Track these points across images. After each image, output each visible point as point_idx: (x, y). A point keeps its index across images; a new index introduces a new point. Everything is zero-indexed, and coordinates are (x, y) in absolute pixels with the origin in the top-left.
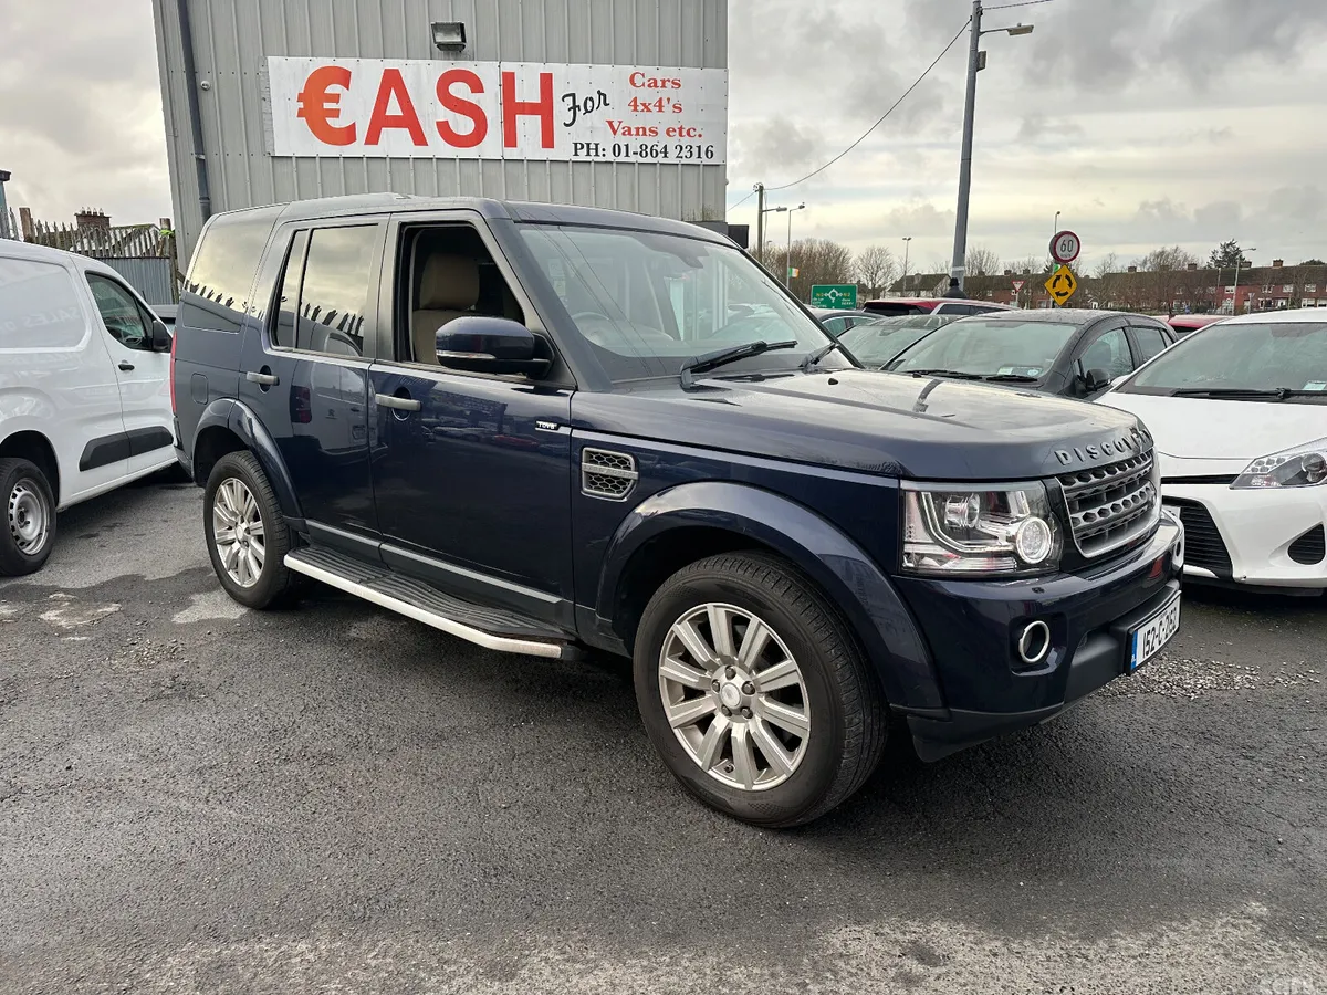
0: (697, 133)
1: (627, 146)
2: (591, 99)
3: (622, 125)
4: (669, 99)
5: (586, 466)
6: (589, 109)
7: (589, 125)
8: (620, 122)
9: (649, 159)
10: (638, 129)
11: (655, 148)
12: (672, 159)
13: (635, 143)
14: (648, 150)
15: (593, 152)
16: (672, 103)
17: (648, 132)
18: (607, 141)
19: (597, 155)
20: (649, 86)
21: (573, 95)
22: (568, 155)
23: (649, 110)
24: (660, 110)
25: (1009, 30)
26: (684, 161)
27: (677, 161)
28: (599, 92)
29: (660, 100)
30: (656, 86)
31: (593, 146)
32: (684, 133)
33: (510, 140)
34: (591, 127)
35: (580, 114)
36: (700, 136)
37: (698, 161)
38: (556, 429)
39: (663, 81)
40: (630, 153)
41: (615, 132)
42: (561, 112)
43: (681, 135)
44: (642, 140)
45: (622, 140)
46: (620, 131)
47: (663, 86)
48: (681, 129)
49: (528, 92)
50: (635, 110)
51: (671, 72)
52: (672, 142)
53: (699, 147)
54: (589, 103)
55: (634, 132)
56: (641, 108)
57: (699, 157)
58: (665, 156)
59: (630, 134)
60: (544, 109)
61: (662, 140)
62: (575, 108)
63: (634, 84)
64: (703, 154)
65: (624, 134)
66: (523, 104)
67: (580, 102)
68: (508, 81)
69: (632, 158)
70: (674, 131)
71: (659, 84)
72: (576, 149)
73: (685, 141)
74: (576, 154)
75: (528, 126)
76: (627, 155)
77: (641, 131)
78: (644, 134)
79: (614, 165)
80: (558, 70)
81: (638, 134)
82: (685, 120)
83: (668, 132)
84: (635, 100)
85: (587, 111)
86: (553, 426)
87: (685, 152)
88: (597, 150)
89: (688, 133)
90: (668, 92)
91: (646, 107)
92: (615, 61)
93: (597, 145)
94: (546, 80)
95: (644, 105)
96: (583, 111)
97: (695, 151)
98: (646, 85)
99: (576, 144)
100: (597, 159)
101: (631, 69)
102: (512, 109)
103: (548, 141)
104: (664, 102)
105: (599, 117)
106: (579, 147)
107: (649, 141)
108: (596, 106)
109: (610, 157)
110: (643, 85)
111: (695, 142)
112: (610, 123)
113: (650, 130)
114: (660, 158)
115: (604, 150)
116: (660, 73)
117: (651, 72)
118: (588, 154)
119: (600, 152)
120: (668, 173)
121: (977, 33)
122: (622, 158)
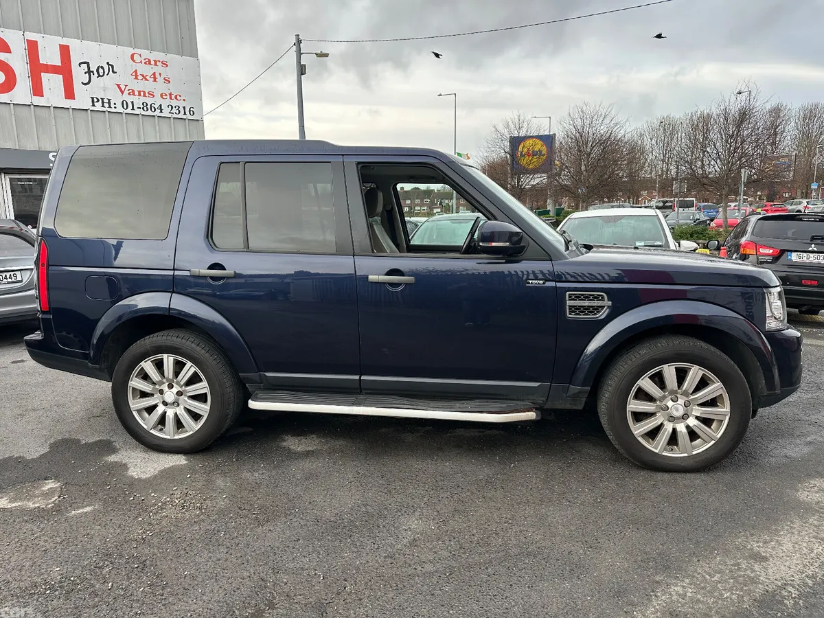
0: (182, 98)
1: (132, 102)
2: (102, 67)
3: (127, 88)
4: (160, 74)
5: (569, 303)
6: (101, 74)
7: (102, 85)
8: (126, 86)
9: (149, 113)
10: (139, 92)
11: (153, 105)
12: (166, 113)
13: (139, 101)
14: (149, 107)
15: (106, 105)
16: (163, 76)
17: (147, 95)
18: (117, 99)
19: (110, 107)
20: (145, 63)
21: (88, 63)
22: (87, 105)
23: (146, 80)
24: (155, 81)
25: (316, 54)
26: (175, 116)
27: (170, 115)
28: (108, 63)
29: (154, 74)
30: (150, 64)
31: (106, 101)
32: (173, 97)
33: (38, 90)
34: (104, 87)
35: (94, 77)
36: (184, 100)
37: (184, 117)
38: (544, 283)
39: (155, 61)
40: (135, 108)
41: (122, 93)
42: (79, 75)
43: (171, 98)
44: (143, 99)
45: (129, 99)
46: (126, 92)
47: (156, 64)
48: (170, 94)
49: (49, 55)
50: (136, 78)
51: (161, 56)
52: (165, 103)
53: (184, 108)
54: (101, 71)
55: (137, 93)
56: (140, 77)
57: (185, 114)
58: (161, 112)
59: (134, 94)
60: (65, 69)
61: (158, 101)
62: (89, 72)
63: (134, 61)
64: (187, 113)
65: (129, 94)
66: (47, 65)
67: (94, 68)
68: (32, 47)
69: (137, 111)
70: (166, 95)
71: (153, 62)
72: (93, 101)
73: (174, 103)
74: (93, 105)
75: (52, 83)
76: (133, 109)
77: (142, 93)
78: (145, 95)
79: (124, 114)
80: (75, 45)
81: (140, 95)
82: (173, 88)
83: (162, 96)
84: (136, 71)
85: (99, 76)
86: (541, 282)
87: (174, 110)
88: (109, 103)
89: (176, 97)
90: (159, 69)
91: (144, 77)
92: (118, 43)
93: (109, 100)
94: (65, 51)
95: (143, 75)
96: (96, 75)
97: (182, 110)
98: (143, 61)
99: (93, 98)
100: (109, 110)
101: (131, 51)
102: (37, 69)
103: (69, 93)
104: (157, 76)
105: (109, 80)
106: (95, 100)
107: (149, 101)
108: (106, 73)
109: (120, 109)
110: (141, 62)
111: (182, 104)
112: (118, 86)
113: (149, 93)
114: (157, 113)
115: (115, 104)
116: (154, 56)
117: (146, 54)
118: (103, 106)
119: (112, 105)
120: (164, 123)
121: (299, 54)
122: (129, 111)
